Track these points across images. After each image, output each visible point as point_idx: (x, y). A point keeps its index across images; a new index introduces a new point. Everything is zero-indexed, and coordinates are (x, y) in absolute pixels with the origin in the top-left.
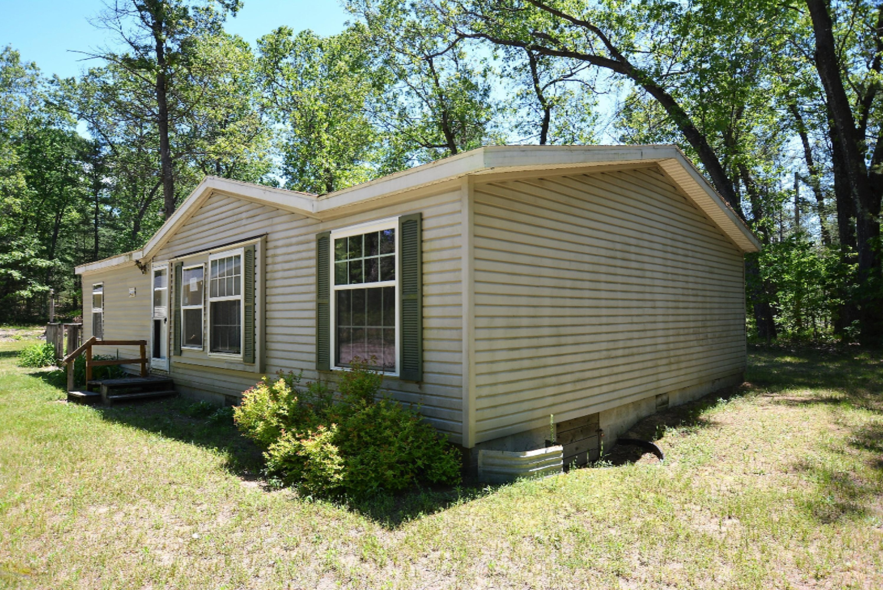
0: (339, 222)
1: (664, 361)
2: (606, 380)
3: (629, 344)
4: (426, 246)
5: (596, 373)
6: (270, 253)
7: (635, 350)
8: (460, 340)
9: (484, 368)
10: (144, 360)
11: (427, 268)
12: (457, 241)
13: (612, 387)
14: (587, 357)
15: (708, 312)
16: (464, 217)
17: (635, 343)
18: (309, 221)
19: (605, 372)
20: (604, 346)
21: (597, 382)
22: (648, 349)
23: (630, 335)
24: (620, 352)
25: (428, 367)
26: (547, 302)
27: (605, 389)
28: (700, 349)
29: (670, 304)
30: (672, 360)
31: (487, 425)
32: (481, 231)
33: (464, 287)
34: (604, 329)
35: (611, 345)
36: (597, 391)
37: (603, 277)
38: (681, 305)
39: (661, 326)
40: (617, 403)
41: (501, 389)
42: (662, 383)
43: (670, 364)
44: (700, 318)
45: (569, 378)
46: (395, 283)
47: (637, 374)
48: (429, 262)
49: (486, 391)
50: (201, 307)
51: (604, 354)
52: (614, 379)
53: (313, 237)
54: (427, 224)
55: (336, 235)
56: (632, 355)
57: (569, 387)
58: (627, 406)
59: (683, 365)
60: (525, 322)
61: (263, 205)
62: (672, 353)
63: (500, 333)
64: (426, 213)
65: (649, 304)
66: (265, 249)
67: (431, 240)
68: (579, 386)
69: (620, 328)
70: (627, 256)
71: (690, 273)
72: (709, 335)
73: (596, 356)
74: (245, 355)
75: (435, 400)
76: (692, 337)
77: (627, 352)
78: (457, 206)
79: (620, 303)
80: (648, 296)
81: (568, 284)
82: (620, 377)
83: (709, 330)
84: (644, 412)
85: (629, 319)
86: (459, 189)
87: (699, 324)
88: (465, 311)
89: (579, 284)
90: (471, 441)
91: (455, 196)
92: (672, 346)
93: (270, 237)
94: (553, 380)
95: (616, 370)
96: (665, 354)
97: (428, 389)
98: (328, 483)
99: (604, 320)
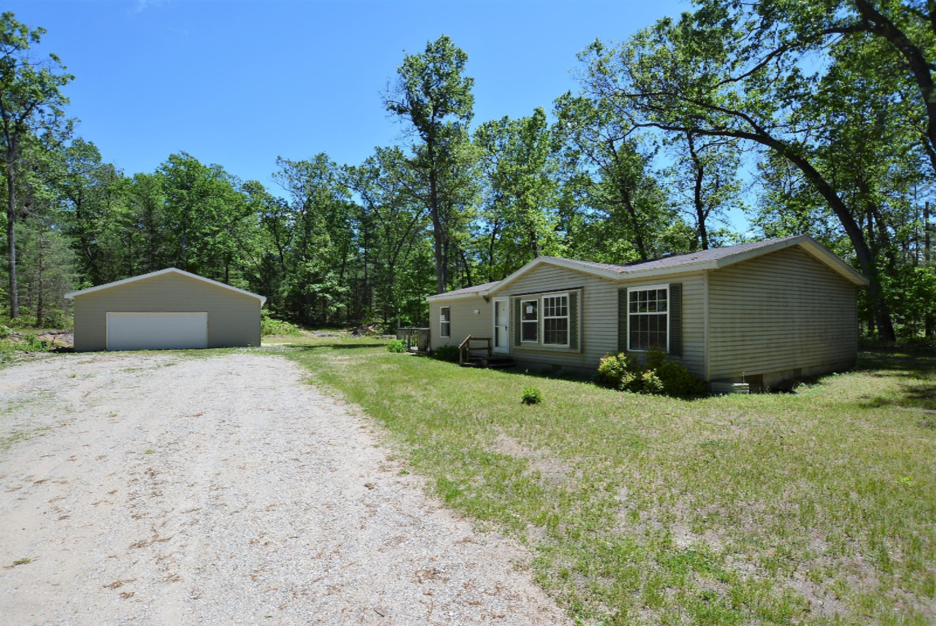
0: (632, 284)
1: (799, 351)
2: (766, 359)
3: (778, 341)
4: (684, 298)
5: (762, 355)
6: (586, 296)
7: (782, 344)
8: (703, 337)
9: (713, 349)
10: (490, 348)
11: (684, 307)
12: (701, 296)
13: (769, 362)
14: (757, 346)
15: (828, 323)
16: (706, 286)
17: (782, 341)
18: (612, 283)
19: (765, 354)
20: (765, 342)
21: (761, 359)
22: (789, 344)
23: (779, 336)
24: (774, 345)
25: (685, 349)
26: (738, 321)
27: (765, 363)
28: (823, 345)
29: (803, 320)
30: (805, 350)
31: (714, 373)
32: (712, 292)
33: (706, 315)
34: (766, 333)
35: (769, 341)
36: (761, 363)
37: (765, 308)
38: (810, 320)
39: (797, 332)
40: (772, 371)
41: (719, 358)
42: (798, 363)
43: (803, 353)
44: (823, 327)
45: (748, 356)
46: (668, 313)
47: (783, 357)
48: (686, 304)
49: (714, 359)
50: (537, 321)
51: (765, 346)
52: (770, 358)
53: (616, 290)
54: (684, 288)
55: (630, 290)
56: (780, 347)
57: (748, 360)
58: (777, 372)
59: (811, 354)
60: (729, 330)
61: (580, 273)
62: (804, 347)
63: (719, 335)
64: (684, 283)
65: (790, 320)
66: (583, 294)
67: (686, 295)
68: (753, 360)
69: (774, 333)
70: (777, 296)
71: (816, 301)
72: (829, 338)
73: (761, 346)
74: (571, 344)
75: (689, 363)
76: (817, 338)
77: (777, 345)
78: (701, 282)
79: (774, 320)
80: (789, 316)
81: (748, 312)
82: (774, 358)
83: (829, 334)
84: (787, 377)
85: (779, 328)
86: (702, 274)
87: (823, 331)
88: (706, 326)
89: (753, 312)
90: (708, 378)
91: (701, 277)
92: (804, 343)
93: (585, 289)
94: (741, 356)
95: (771, 354)
96: (799, 347)
97: (685, 358)
98: (657, 389)
99: (765, 329)
